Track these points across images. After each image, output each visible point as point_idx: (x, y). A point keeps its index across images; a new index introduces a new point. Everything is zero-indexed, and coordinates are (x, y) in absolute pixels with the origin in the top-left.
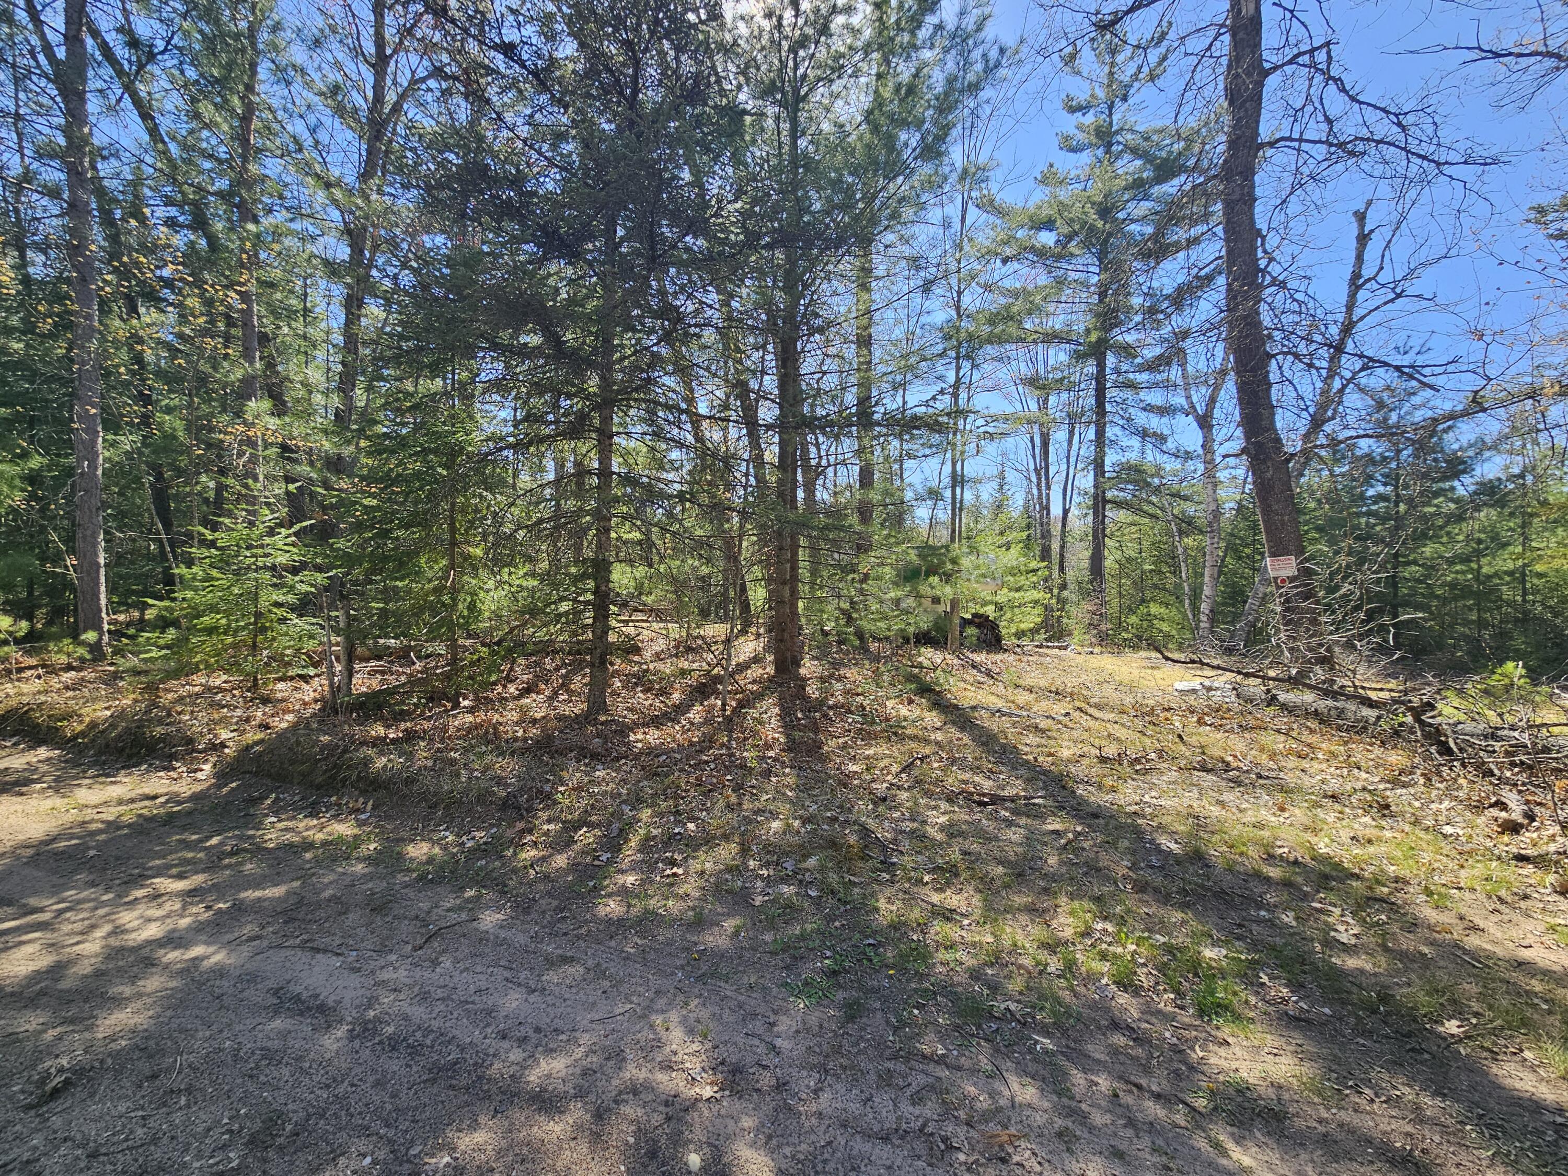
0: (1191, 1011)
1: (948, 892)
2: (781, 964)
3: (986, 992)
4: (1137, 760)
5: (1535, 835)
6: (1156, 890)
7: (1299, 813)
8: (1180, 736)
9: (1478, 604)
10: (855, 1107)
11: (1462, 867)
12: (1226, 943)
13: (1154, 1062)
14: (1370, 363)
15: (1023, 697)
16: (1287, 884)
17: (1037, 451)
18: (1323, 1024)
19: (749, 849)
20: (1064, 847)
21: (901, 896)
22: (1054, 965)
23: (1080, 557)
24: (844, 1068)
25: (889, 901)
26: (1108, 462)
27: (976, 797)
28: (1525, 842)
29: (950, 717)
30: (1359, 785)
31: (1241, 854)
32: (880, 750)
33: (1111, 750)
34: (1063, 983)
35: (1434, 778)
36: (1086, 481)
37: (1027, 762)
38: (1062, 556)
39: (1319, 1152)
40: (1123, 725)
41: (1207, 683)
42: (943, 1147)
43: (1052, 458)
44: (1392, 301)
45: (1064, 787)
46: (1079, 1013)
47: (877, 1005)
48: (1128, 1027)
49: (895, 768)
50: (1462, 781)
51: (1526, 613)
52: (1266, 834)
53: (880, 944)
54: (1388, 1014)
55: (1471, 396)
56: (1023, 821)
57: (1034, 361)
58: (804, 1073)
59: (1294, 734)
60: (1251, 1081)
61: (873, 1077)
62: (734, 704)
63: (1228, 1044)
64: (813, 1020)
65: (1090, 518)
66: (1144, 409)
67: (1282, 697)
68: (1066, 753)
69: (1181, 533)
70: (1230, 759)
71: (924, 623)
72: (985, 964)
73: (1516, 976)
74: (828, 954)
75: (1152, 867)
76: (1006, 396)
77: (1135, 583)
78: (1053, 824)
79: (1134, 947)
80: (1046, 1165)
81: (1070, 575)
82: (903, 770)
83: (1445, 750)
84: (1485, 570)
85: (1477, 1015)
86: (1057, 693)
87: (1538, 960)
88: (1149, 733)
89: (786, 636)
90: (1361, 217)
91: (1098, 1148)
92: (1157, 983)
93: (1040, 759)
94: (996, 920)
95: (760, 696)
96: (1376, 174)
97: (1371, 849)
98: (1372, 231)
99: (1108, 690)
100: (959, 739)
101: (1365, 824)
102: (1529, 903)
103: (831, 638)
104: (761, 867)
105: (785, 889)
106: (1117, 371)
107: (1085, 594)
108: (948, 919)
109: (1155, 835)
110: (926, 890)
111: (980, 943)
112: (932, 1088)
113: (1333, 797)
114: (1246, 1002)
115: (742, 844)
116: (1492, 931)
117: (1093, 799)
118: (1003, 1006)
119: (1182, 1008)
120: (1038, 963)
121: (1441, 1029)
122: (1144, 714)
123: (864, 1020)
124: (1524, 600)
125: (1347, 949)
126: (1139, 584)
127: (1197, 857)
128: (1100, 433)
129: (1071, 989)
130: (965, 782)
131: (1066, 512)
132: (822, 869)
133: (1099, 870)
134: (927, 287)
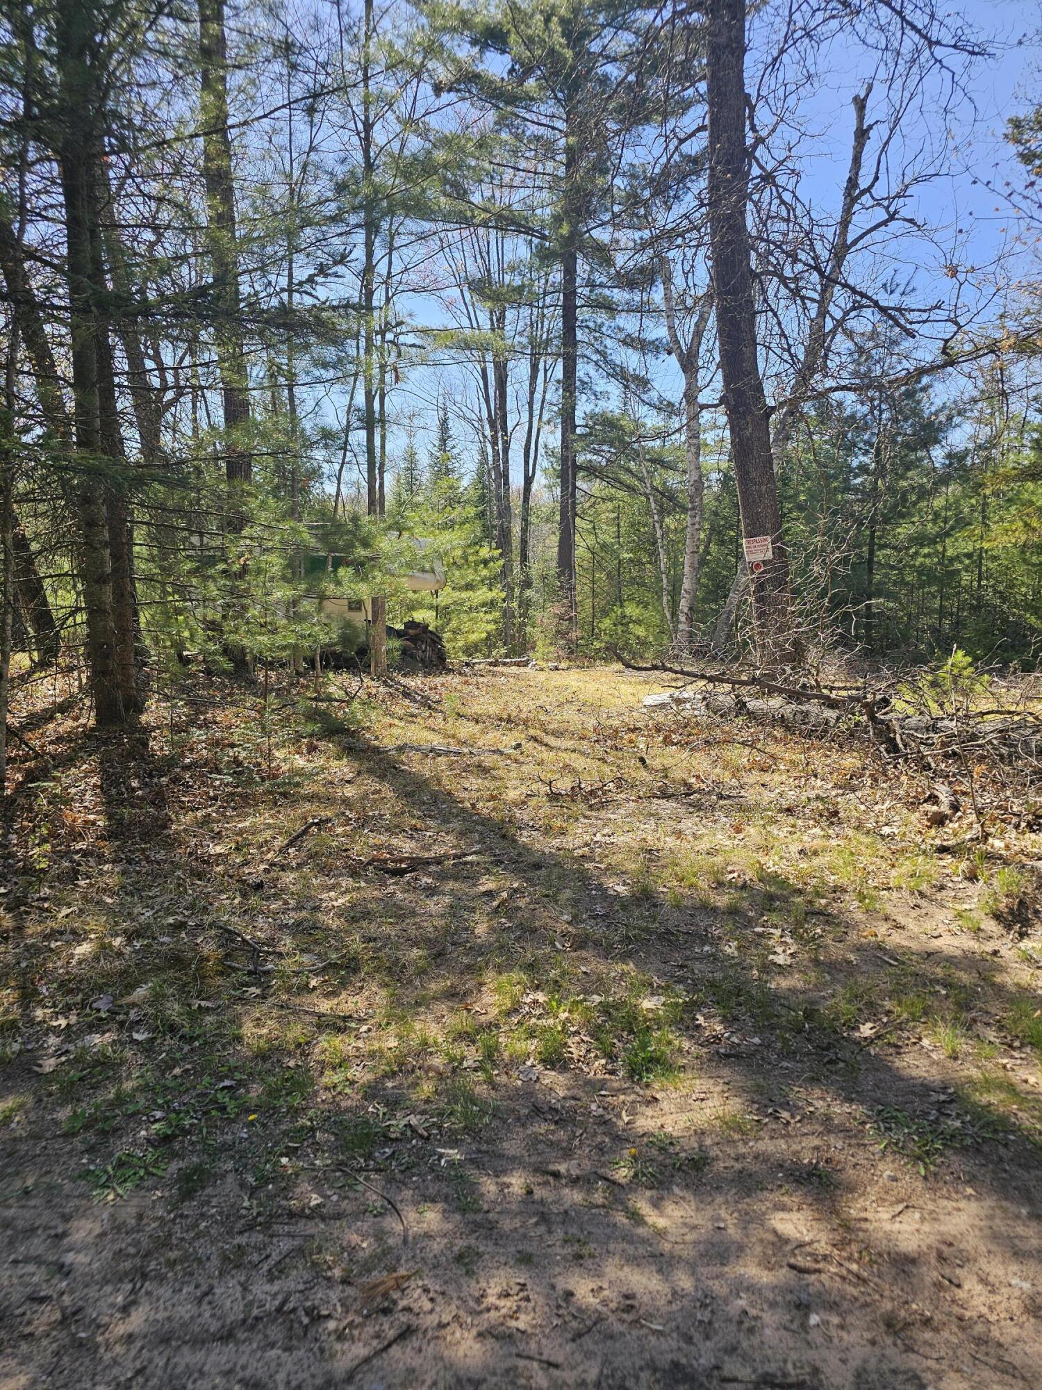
0: (621, 1074)
1: (344, 995)
2: (81, 1147)
3: (382, 1110)
4: (592, 793)
5: (956, 825)
6: (597, 944)
7: (752, 832)
8: (642, 760)
9: (940, 591)
10: (185, 1311)
11: (893, 866)
12: (666, 989)
13: (577, 1142)
14: (861, 300)
15: (466, 730)
16: (733, 911)
17: (491, 391)
18: (751, 1055)
19: (36, 992)
20: (496, 911)
21: (275, 1013)
22: (472, 1055)
23: (546, 545)
24: (171, 1264)
25: (258, 1022)
26: (579, 414)
27: (391, 865)
28: (949, 834)
29: (367, 765)
30: (812, 794)
31: (691, 886)
32: (259, 820)
33: (564, 784)
34: (481, 1076)
35: (881, 778)
36: (552, 438)
37: (464, 810)
38: (524, 542)
39: (734, 1191)
40: (582, 753)
41: (677, 694)
42: (306, 1320)
43: (510, 404)
44: (885, 223)
45: (504, 837)
46: (497, 1108)
47: (230, 1165)
48: (553, 1110)
49: (280, 841)
50: (904, 778)
51: (979, 599)
52: (719, 860)
53: (240, 1083)
54: (812, 1030)
55: (941, 344)
56: (451, 885)
57: (484, 255)
58: (109, 1289)
59: (759, 746)
60: (675, 1134)
61: (215, 1262)
62: (19, 777)
63: (656, 1100)
64: (128, 1214)
65: (558, 491)
66: (624, 342)
67: (752, 704)
68: (512, 795)
69: (663, 512)
70: (693, 780)
71: (328, 636)
72: (386, 1076)
73: (925, 967)
74: (158, 1114)
75: (595, 917)
76: (449, 306)
77: (609, 575)
78: (486, 883)
79: (566, 1014)
80: (439, 1299)
81: (535, 569)
82: (291, 844)
83: (893, 748)
84: (950, 553)
85: (888, 1013)
86: (509, 721)
87: (944, 947)
88: (610, 759)
89: (111, 665)
90: (861, 104)
91: (503, 1259)
92: (588, 1051)
93: (480, 805)
94: (403, 1017)
95: (67, 761)
96: (870, 40)
97: (816, 861)
98: (870, 127)
99: (569, 714)
100: (379, 792)
101: (813, 836)
102: (944, 893)
103: (193, 668)
104: (56, 1015)
105: (97, 1039)
106: (591, 284)
107: (552, 594)
108: (340, 1030)
109: (603, 879)
110: (313, 998)
111: (381, 1050)
112: (300, 1252)
113: (788, 810)
114: (680, 1050)
115: (23, 988)
116: (911, 926)
117: (537, 846)
118: (403, 1123)
119: (612, 1072)
120: (452, 1060)
121: (857, 1034)
122: (606, 738)
123: (208, 1191)
124: (979, 585)
125: (782, 970)
126: (615, 578)
127: (644, 897)
128: (569, 371)
129: (491, 1082)
130: (378, 847)
131: (529, 480)
132: (157, 998)
133: (534, 931)
134: (312, 103)
